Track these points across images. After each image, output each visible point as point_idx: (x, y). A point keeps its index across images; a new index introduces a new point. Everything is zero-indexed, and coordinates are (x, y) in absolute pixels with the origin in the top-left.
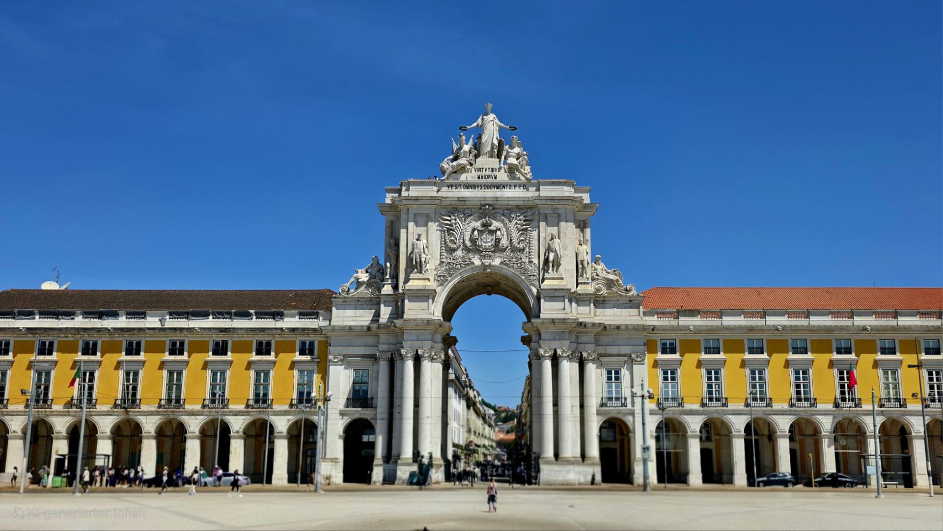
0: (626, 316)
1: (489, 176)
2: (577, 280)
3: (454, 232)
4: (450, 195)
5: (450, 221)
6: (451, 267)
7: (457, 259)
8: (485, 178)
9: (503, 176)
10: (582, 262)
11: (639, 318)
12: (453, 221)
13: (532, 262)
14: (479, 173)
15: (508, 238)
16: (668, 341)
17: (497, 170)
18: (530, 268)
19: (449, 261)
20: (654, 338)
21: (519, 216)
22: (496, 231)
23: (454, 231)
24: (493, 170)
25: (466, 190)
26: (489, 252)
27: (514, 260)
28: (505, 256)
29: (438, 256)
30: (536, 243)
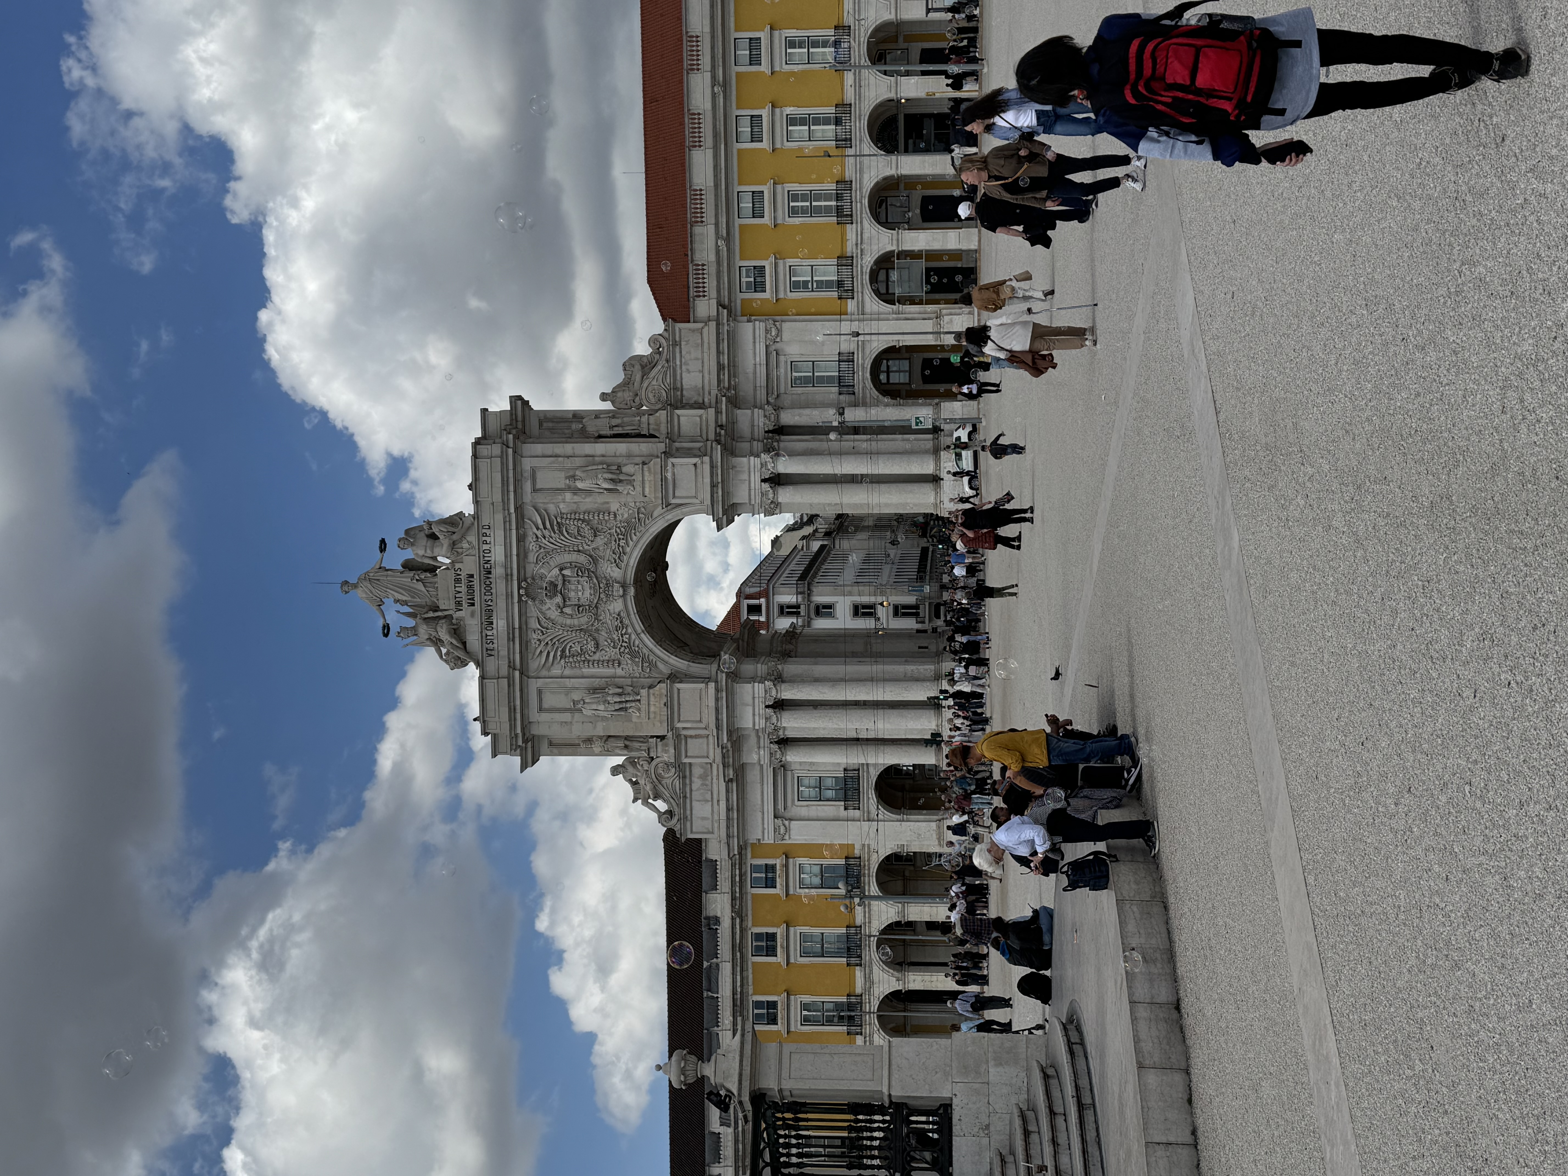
0: (703, 352)
1: (470, 587)
2: (644, 436)
3: (568, 647)
4: (504, 652)
5: (548, 653)
6: (627, 651)
7: (613, 641)
8: (472, 594)
9: (470, 565)
10: (612, 427)
11: (705, 330)
12: (549, 648)
13: (615, 514)
14: (465, 605)
15: (574, 553)
16: (742, 280)
17: (458, 572)
18: (626, 516)
19: (617, 653)
20: (739, 302)
21: (537, 537)
22: (563, 576)
23: (566, 645)
24: (458, 581)
25: (494, 626)
26: (600, 588)
27: (614, 545)
28: (607, 558)
29: (609, 671)
30: (583, 508)
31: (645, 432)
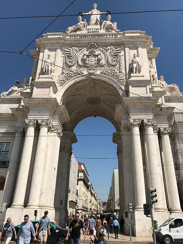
3: (72, 57)
5: (69, 52)
6: (68, 76)
8: (92, 32)
12: (72, 52)
13: (121, 72)
14: (88, 31)
15: (105, 60)
18: (120, 75)
19: (67, 72)
21: (112, 48)
22: (98, 56)
24: (97, 29)
25: (80, 38)
26: (93, 67)
27: (109, 71)
28: (104, 69)
30: (123, 62)
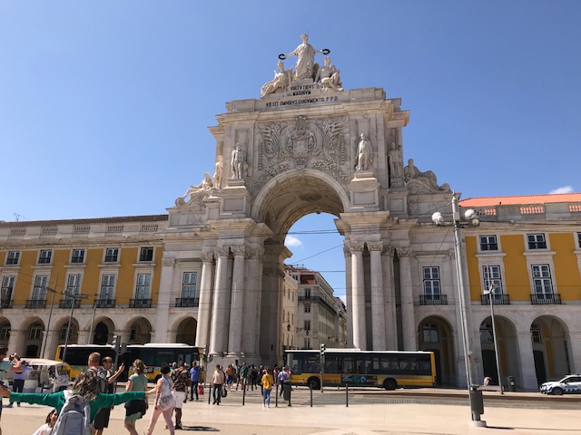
1: (304, 93)
6: (267, 173)
7: (273, 166)
8: (300, 94)
9: (315, 93)
12: (270, 133)
14: (295, 91)
16: (487, 237)
17: (311, 87)
18: (343, 170)
19: (266, 168)
21: (331, 124)
22: (309, 138)
23: (271, 142)
24: (307, 87)
25: (283, 106)
26: (302, 158)
29: (256, 165)
30: (347, 147)
31: (392, 180)
